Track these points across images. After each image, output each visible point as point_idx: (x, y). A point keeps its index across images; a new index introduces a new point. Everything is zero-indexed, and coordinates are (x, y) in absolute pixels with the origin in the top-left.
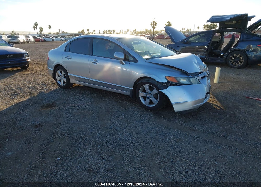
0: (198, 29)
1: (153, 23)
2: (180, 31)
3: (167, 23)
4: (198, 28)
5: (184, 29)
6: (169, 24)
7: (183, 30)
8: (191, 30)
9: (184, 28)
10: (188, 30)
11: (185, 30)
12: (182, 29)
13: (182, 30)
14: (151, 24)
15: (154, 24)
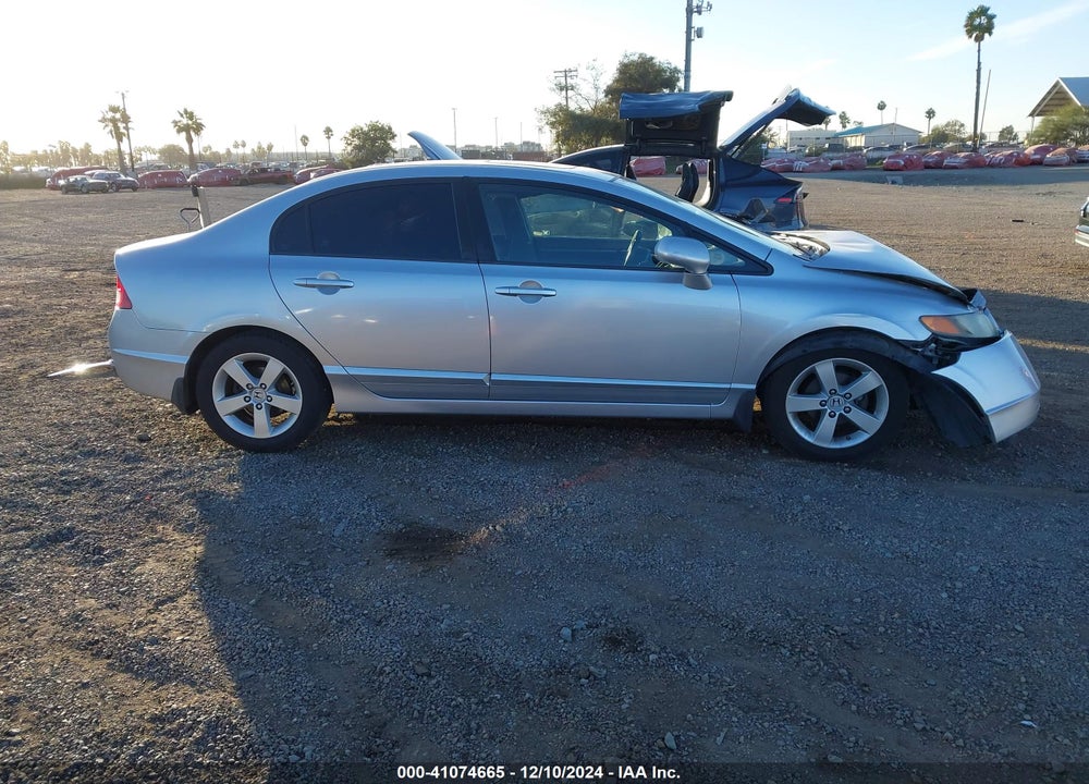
0: (305, 144)
1: (110, 115)
2: (229, 151)
3: (178, 118)
4: (305, 140)
5: (244, 145)
6: (190, 122)
7: (240, 151)
8: (274, 151)
9: (243, 142)
10: (259, 148)
11: (248, 151)
12: (236, 146)
13: (233, 151)
14: (104, 120)
15: (114, 121)
